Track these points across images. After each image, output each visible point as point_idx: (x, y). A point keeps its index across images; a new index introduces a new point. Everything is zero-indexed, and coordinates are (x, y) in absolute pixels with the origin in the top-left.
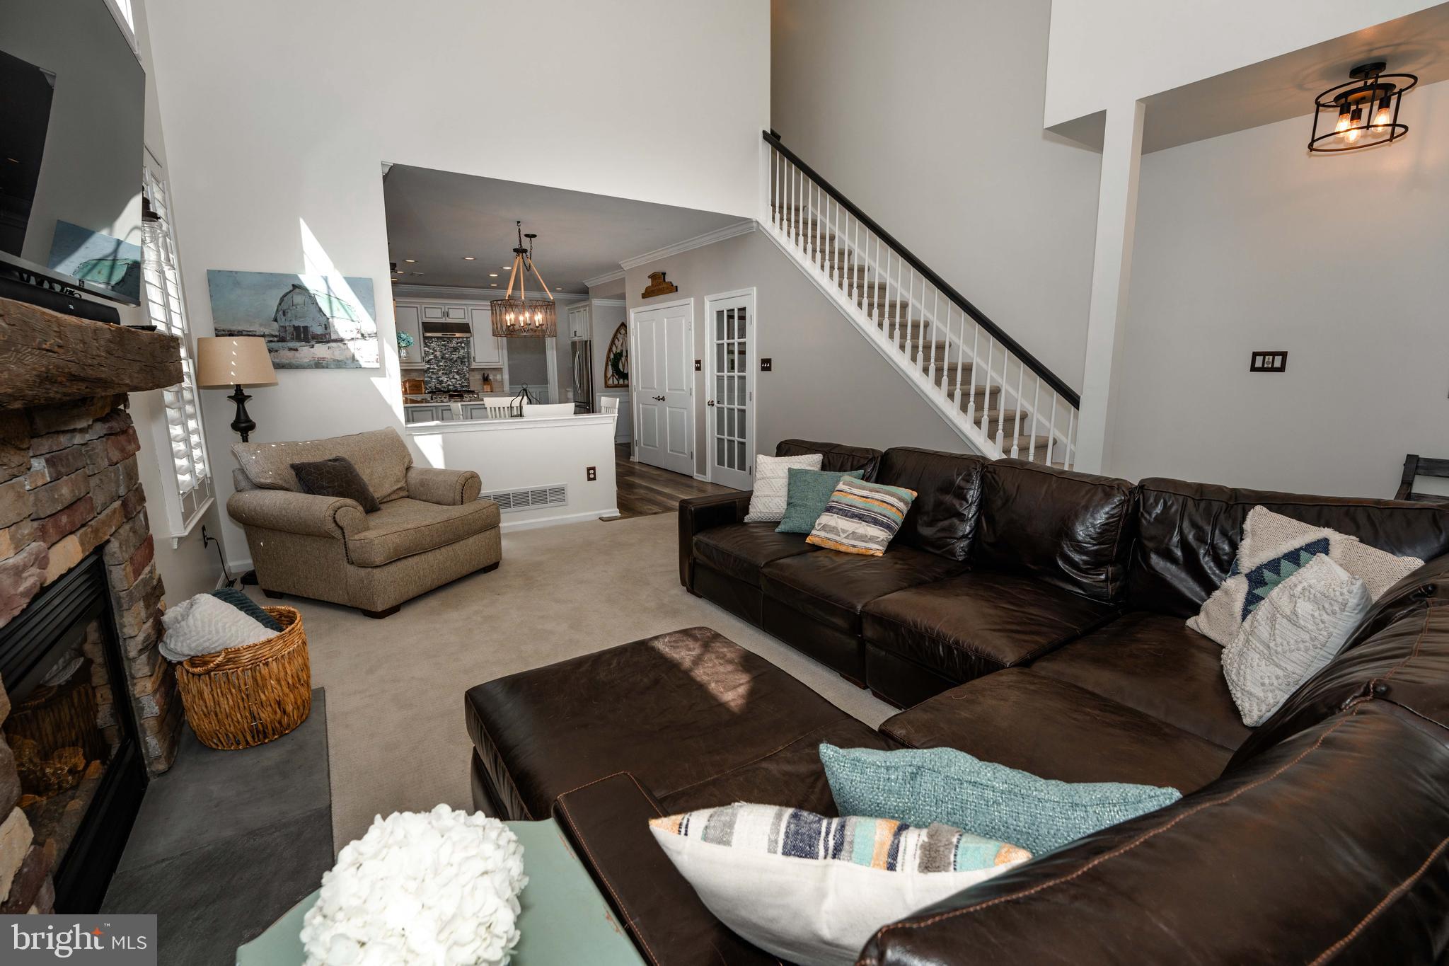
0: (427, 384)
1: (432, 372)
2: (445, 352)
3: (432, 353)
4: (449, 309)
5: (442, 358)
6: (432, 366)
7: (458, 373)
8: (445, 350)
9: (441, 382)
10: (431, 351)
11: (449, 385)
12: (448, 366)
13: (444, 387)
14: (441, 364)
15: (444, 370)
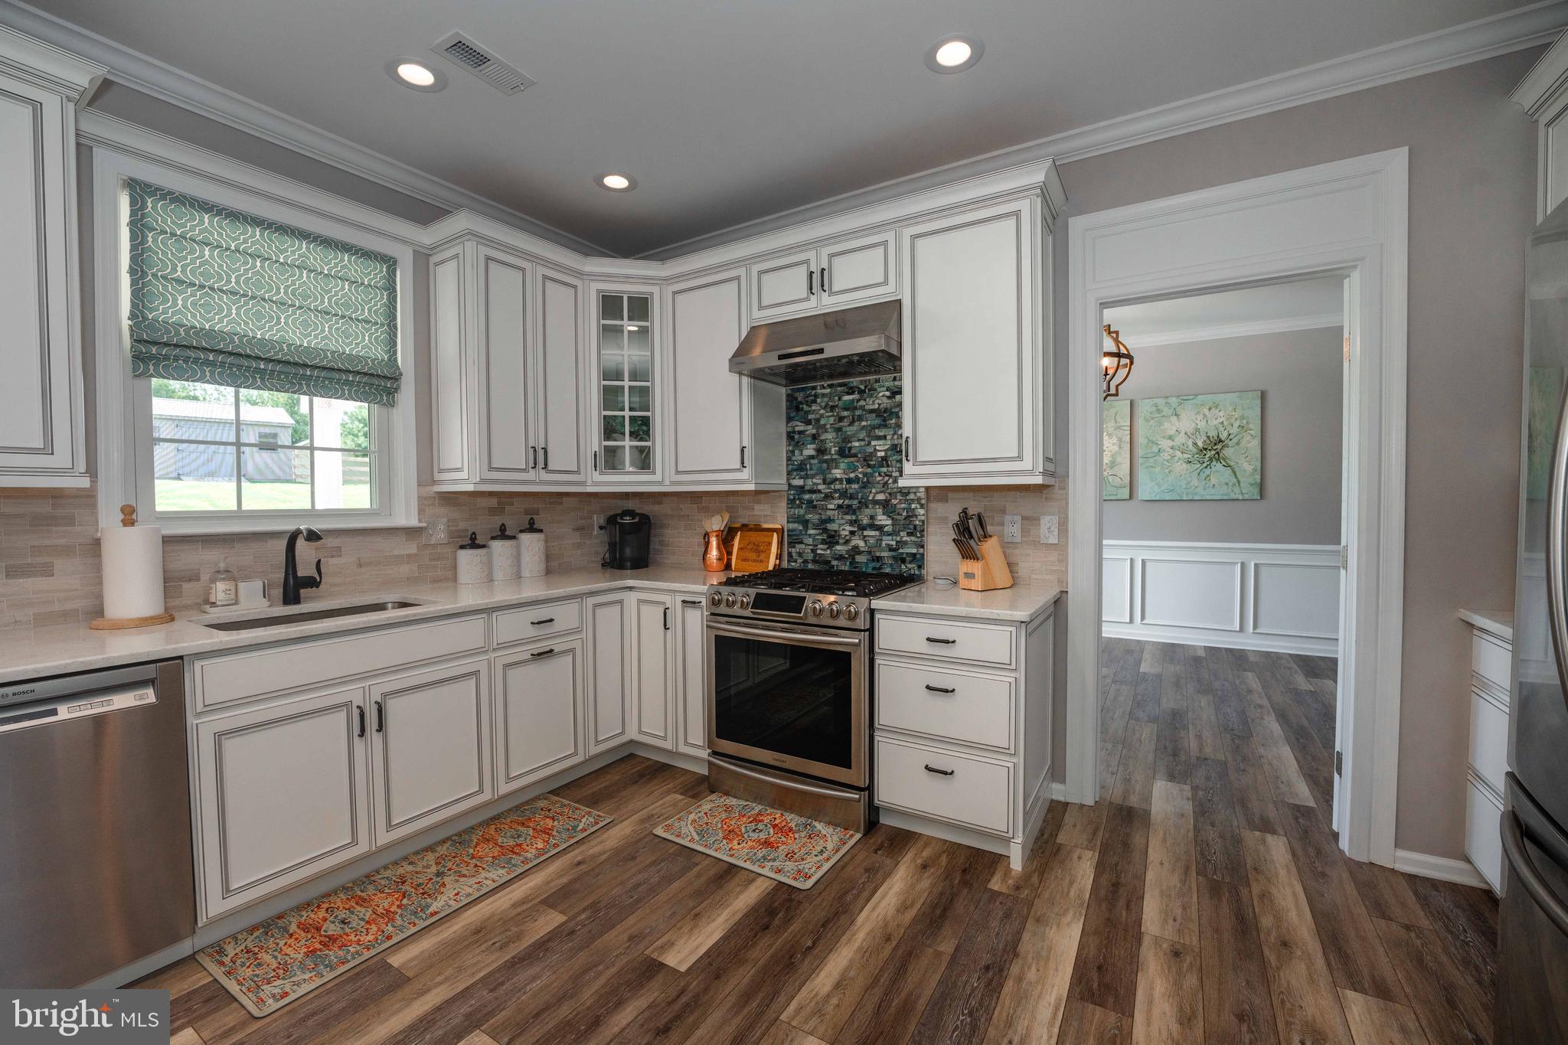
0: (791, 544)
1: (810, 502)
2: (850, 430)
3: (814, 437)
4: (831, 256)
5: (843, 453)
6: (809, 482)
7: (886, 505)
8: (852, 424)
9: (832, 539)
10: (811, 430)
11: (856, 550)
12: (857, 480)
13: (840, 558)
14: (837, 473)
15: (844, 494)
